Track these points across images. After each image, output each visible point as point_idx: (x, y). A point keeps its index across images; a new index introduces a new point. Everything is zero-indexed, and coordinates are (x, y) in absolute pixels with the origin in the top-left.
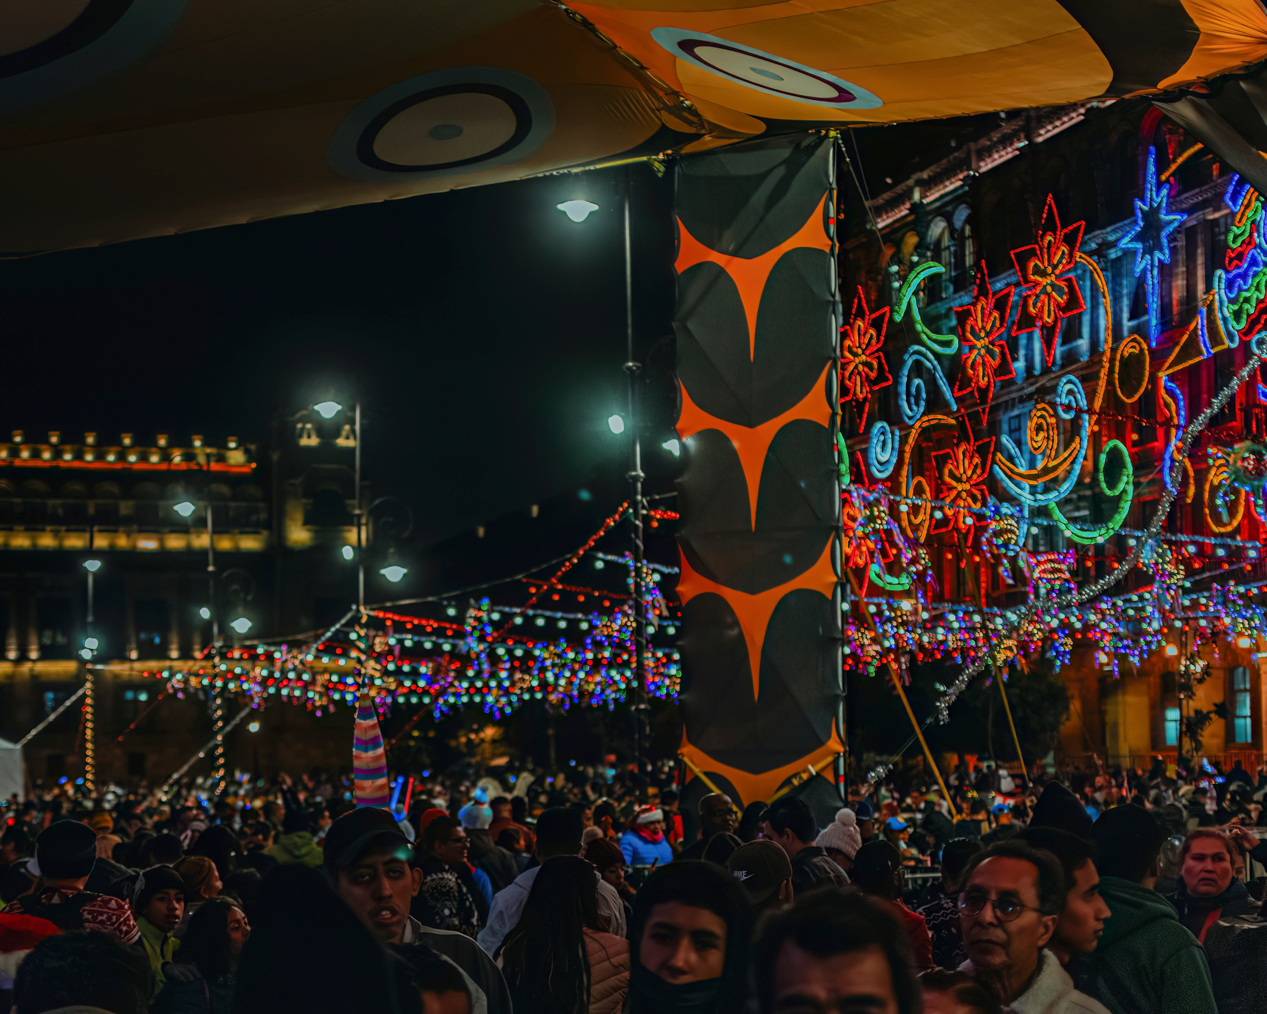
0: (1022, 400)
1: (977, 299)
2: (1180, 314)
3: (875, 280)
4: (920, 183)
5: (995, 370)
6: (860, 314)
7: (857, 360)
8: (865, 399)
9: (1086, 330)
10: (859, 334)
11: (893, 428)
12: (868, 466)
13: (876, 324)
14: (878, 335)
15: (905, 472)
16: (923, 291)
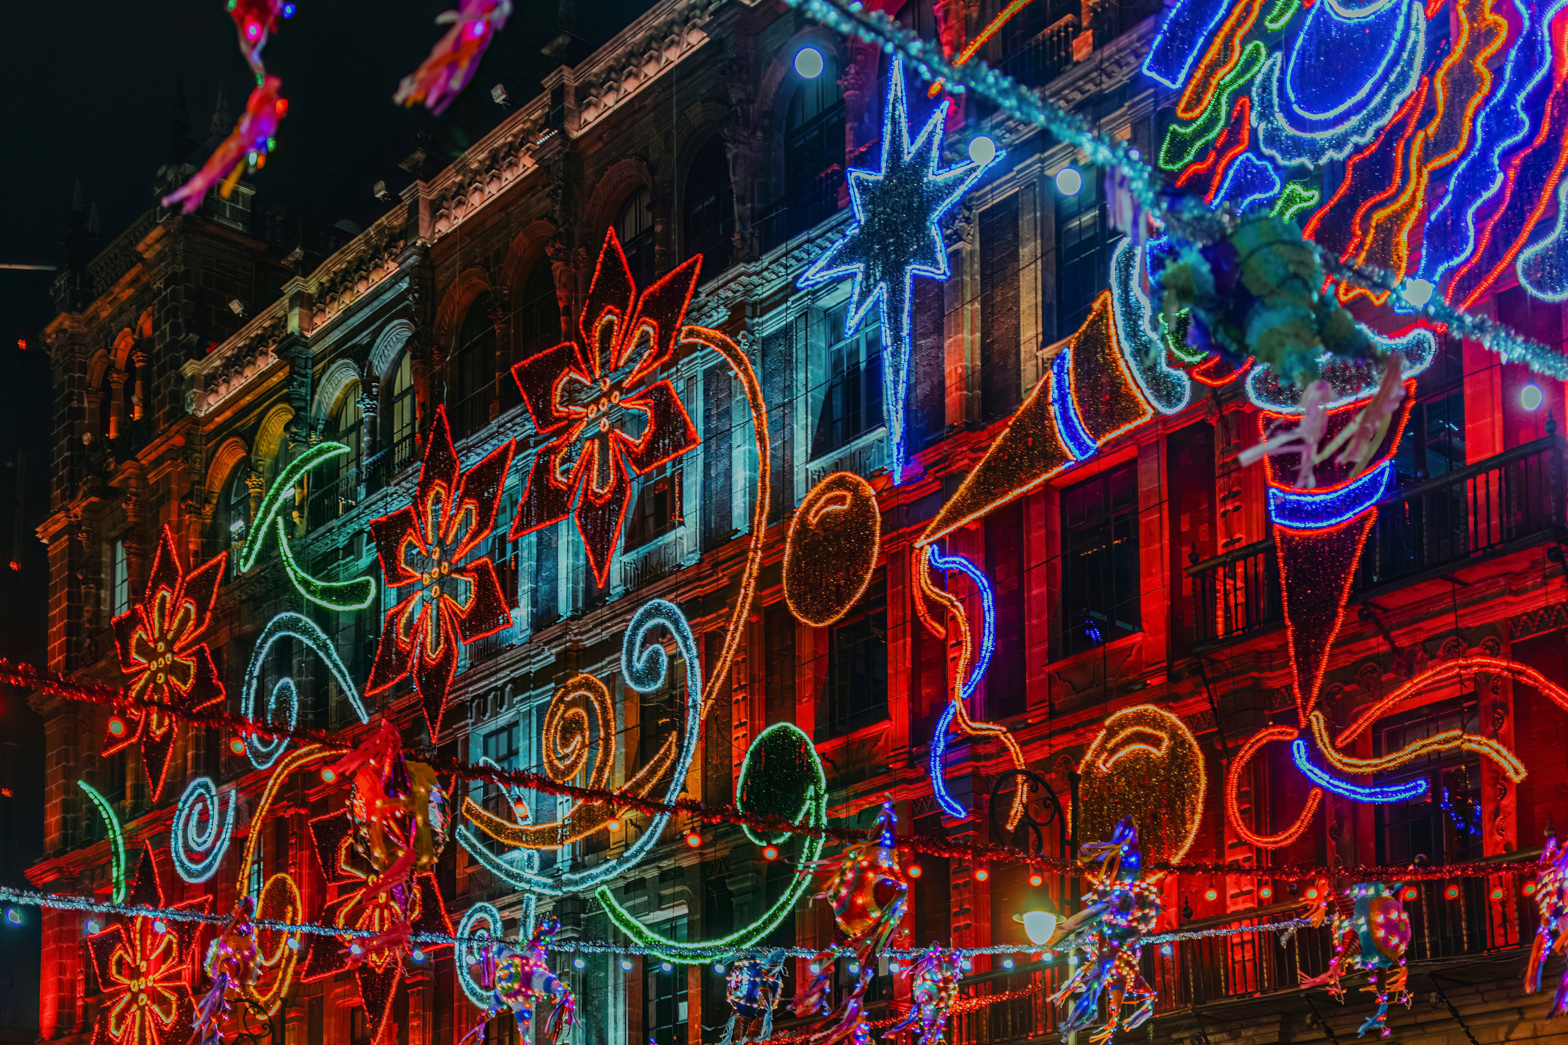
0: (522, 685)
1: (425, 487)
2: (967, 405)
3: (199, 513)
4: (301, 299)
5: (462, 623)
6: (167, 575)
7: (154, 666)
8: (167, 737)
9: (692, 504)
10: (162, 615)
11: (225, 787)
12: (167, 863)
13: (198, 591)
14: (201, 610)
15: (248, 868)
16: (300, 508)
